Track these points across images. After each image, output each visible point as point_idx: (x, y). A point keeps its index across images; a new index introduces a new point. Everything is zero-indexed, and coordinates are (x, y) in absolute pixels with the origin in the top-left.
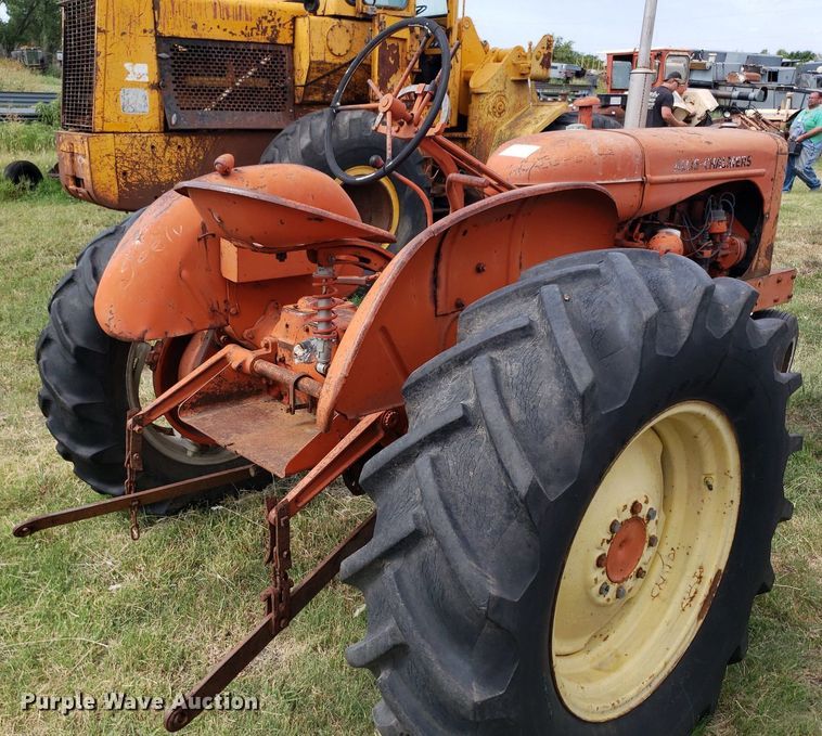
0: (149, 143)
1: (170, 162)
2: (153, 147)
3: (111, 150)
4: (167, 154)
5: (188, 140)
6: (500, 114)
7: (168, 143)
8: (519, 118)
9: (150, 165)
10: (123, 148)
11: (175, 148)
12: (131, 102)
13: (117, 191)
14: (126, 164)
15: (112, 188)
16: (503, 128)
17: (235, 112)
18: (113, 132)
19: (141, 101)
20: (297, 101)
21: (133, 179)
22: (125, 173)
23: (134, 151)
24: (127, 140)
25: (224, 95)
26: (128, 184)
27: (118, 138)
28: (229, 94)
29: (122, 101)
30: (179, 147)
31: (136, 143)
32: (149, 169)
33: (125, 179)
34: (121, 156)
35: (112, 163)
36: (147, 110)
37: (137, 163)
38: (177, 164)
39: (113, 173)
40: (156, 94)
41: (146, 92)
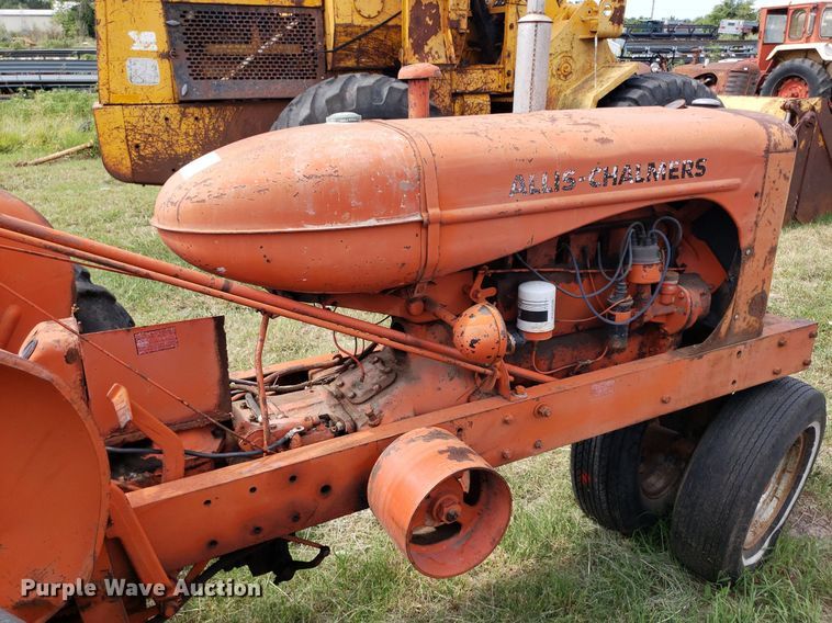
0: (162, 115)
1: (187, 134)
2: (167, 119)
3: (121, 123)
4: (184, 127)
5: (205, 110)
6: (566, 76)
7: (184, 115)
8: (586, 81)
9: (165, 137)
10: (133, 121)
11: (192, 119)
12: (139, 72)
13: (129, 165)
14: (138, 137)
15: (124, 162)
16: (568, 91)
17: (258, 81)
18: (121, 104)
19: (150, 71)
20: (329, 68)
21: (147, 152)
22: (137, 146)
23: (147, 123)
24: (137, 112)
25: (245, 63)
26: (141, 157)
27: (127, 111)
28: (251, 62)
29: (128, 72)
30: (196, 118)
31: (147, 115)
32: (163, 141)
33: (138, 152)
34: (131, 129)
35: (123, 135)
36: (158, 80)
37: (150, 135)
38: (195, 135)
39: (124, 146)
40: (166, 63)
41: (156, 62)
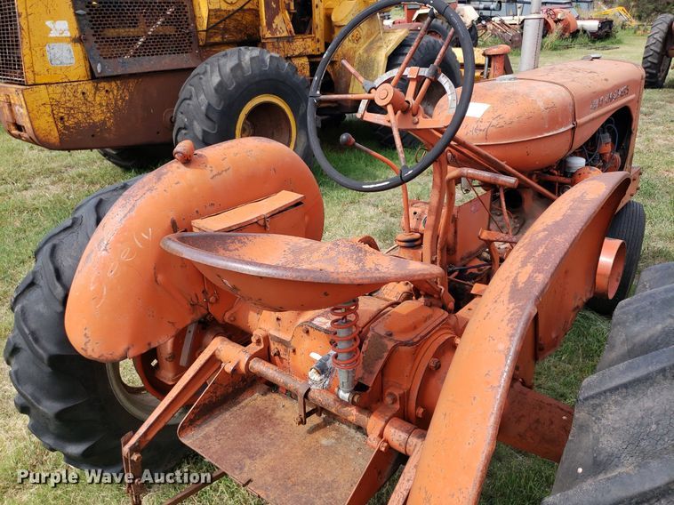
0: (79, 90)
1: (101, 104)
2: (83, 93)
3: (46, 99)
4: (98, 99)
5: (113, 84)
7: (97, 89)
8: (372, 43)
9: (84, 109)
10: (56, 97)
11: (104, 92)
12: (57, 56)
13: (57, 135)
14: (62, 110)
15: (52, 133)
16: (361, 51)
17: (151, 57)
18: (45, 84)
19: (66, 54)
20: (201, 43)
21: (70, 122)
22: (62, 118)
23: (68, 98)
24: (59, 89)
25: (140, 43)
26: (66, 128)
27: (51, 89)
28: (144, 42)
29: (48, 56)
30: (107, 91)
31: (67, 91)
32: (83, 112)
33: (63, 123)
34: (55, 104)
35: (49, 110)
36: (73, 61)
37: (71, 108)
38: (107, 105)
39: (51, 120)
40: (79, 47)
41: (70, 46)
